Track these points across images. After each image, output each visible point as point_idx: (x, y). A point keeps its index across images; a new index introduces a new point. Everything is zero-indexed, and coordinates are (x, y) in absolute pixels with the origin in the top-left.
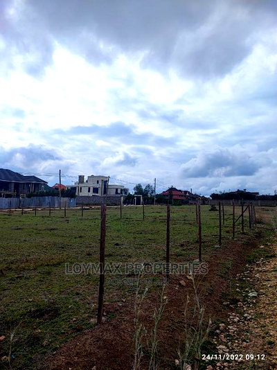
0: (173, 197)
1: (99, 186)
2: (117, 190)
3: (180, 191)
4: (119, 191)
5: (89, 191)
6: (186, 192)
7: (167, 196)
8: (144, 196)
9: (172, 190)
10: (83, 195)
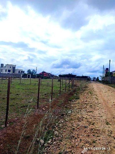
0: (44, 75)
1: (11, 69)
2: (19, 71)
3: (47, 73)
4: (20, 72)
5: (6, 71)
6: (49, 74)
7: (42, 75)
8: (31, 74)
9: (44, 72)
10: (3, 73)
